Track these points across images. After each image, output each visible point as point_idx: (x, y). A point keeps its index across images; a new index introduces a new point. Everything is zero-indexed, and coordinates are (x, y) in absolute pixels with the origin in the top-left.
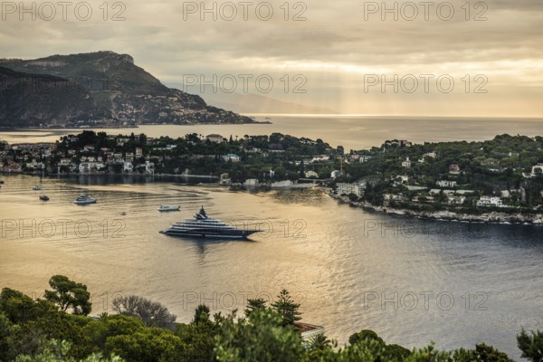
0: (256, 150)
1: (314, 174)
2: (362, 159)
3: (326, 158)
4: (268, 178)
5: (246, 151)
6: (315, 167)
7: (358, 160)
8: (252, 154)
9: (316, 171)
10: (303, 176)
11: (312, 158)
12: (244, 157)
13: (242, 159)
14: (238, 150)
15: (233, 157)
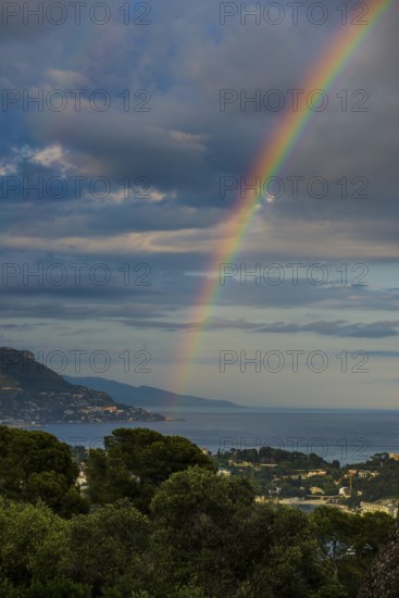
0: (246, 464)
1: (320, 490)
2: (361, 474)
3: (322, 473)
4: (275, 495)
5: (236, 465)
6: (317, 481)
7: (357, 475)
8: (244, 468)
9: (319, 486)
10: (310, 493)
11: (307, 472)
12: (234, 471)
13: (232, 474)
14: (227, 464)
15: (225, 472)
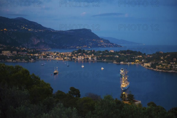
0: (123, 54)
1: (138, 61)
2: (150, 56)
3: (141, 56)
4: (126, 62)
5: (120, 54)
6: (138, 58)
7: (149, 57)
10: (135, 61)
11: (137, 56)
12: (120, 56)
13: (119, 57)
14: (118, 54)
15: (117, 56)
